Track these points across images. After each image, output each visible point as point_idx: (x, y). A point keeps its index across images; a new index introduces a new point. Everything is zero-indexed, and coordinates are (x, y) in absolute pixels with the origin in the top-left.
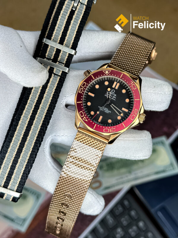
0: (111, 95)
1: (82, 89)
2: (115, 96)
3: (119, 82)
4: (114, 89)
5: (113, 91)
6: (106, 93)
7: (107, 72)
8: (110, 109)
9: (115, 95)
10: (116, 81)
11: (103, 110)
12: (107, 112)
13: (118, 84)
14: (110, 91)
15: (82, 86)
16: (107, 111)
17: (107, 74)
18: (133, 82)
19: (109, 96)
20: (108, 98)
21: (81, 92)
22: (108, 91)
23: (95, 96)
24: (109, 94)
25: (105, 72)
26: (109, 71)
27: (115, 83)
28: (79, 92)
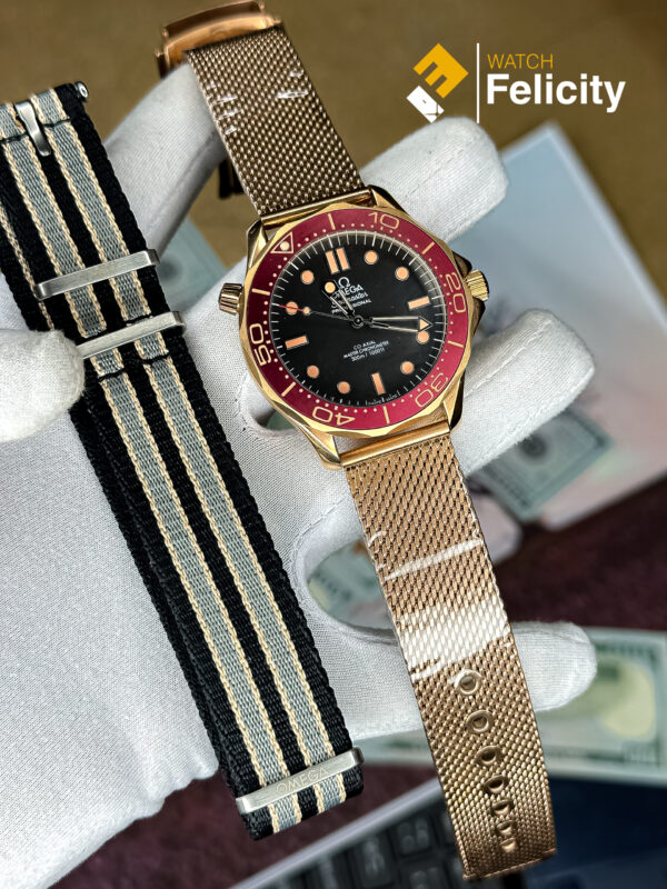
0: (347, 296)
1: (263, 350)
2: (361, 292)
3: (336, 246)
4: (342, 273)
5: (344, 282)
6: (331, 302)
7: (285, 246)
8: (378, 335)
9: (359, 288)
10: (328, 249)
11: (364, 353)
12: (378, 351)
13: (341, 252)
14: (337, 289)
15: (255, 343)
16: (375, 348)
17: (290, 249)
18: (376, 214)
19: (344, 305)
20: (348, 310)
21: (266, 359)
22: (330, 295)
23: (309, 338)
24: (340, 299)
25: (279, 249)
26: (288, 240)
27: (330, 256)
28: (261, 364)
